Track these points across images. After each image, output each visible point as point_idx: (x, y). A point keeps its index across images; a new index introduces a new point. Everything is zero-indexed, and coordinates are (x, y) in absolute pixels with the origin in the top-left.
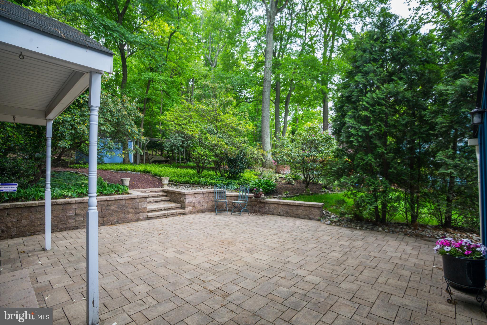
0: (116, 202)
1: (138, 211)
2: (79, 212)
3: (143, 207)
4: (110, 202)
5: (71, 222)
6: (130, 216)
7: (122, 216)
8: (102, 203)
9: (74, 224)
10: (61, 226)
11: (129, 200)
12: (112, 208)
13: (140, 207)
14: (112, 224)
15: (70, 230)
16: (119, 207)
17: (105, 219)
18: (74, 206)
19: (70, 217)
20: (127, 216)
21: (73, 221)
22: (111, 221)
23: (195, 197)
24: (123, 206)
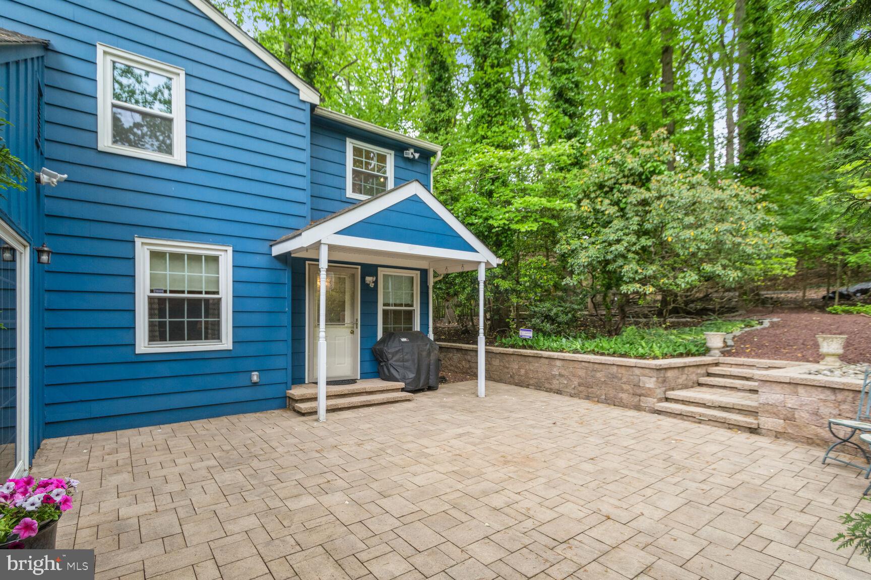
0: (604, 366)
1: (639, 391)
2: (563, 372)
3: (647, 386)
4: (596, 366)
5: (555, 384)
6: (624, 396)
7: (612, 393)
8: (587, 365)
9: (557, 387)
10: (547, 385)
11: (623, 368)
12: (599, 375)
13: (641, 384)
14: (598, 401)
15: (554, 393)
16: (607, 376)
17: (590, 390)
18: (558, 363)
19: (554, 376)
20: (621, 395)
21: (558, 382)
22: (597, 396)
23: (797, 393)
24: (614, 377)
